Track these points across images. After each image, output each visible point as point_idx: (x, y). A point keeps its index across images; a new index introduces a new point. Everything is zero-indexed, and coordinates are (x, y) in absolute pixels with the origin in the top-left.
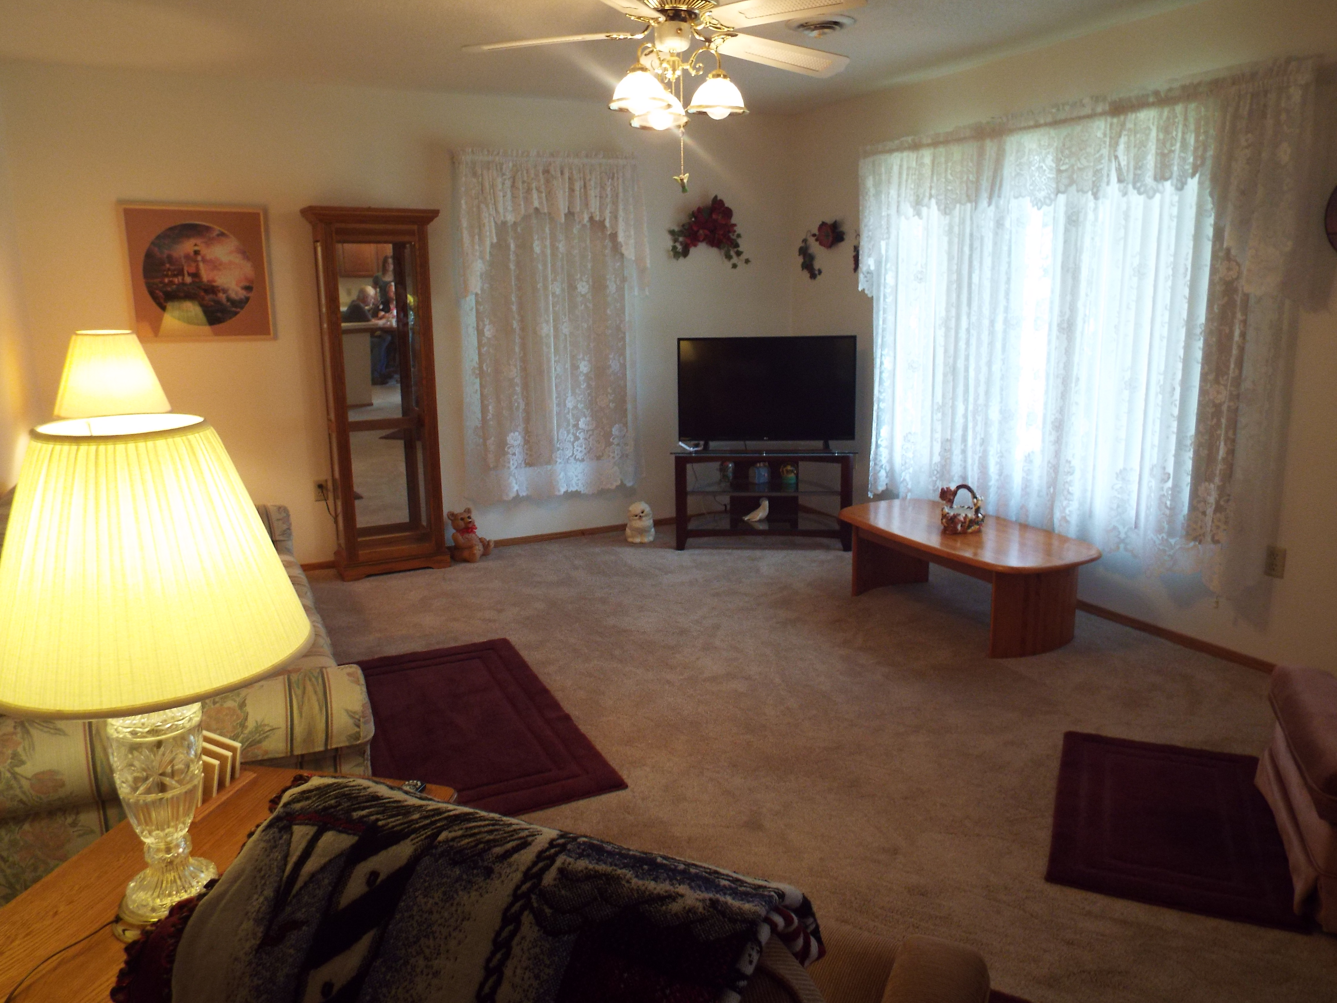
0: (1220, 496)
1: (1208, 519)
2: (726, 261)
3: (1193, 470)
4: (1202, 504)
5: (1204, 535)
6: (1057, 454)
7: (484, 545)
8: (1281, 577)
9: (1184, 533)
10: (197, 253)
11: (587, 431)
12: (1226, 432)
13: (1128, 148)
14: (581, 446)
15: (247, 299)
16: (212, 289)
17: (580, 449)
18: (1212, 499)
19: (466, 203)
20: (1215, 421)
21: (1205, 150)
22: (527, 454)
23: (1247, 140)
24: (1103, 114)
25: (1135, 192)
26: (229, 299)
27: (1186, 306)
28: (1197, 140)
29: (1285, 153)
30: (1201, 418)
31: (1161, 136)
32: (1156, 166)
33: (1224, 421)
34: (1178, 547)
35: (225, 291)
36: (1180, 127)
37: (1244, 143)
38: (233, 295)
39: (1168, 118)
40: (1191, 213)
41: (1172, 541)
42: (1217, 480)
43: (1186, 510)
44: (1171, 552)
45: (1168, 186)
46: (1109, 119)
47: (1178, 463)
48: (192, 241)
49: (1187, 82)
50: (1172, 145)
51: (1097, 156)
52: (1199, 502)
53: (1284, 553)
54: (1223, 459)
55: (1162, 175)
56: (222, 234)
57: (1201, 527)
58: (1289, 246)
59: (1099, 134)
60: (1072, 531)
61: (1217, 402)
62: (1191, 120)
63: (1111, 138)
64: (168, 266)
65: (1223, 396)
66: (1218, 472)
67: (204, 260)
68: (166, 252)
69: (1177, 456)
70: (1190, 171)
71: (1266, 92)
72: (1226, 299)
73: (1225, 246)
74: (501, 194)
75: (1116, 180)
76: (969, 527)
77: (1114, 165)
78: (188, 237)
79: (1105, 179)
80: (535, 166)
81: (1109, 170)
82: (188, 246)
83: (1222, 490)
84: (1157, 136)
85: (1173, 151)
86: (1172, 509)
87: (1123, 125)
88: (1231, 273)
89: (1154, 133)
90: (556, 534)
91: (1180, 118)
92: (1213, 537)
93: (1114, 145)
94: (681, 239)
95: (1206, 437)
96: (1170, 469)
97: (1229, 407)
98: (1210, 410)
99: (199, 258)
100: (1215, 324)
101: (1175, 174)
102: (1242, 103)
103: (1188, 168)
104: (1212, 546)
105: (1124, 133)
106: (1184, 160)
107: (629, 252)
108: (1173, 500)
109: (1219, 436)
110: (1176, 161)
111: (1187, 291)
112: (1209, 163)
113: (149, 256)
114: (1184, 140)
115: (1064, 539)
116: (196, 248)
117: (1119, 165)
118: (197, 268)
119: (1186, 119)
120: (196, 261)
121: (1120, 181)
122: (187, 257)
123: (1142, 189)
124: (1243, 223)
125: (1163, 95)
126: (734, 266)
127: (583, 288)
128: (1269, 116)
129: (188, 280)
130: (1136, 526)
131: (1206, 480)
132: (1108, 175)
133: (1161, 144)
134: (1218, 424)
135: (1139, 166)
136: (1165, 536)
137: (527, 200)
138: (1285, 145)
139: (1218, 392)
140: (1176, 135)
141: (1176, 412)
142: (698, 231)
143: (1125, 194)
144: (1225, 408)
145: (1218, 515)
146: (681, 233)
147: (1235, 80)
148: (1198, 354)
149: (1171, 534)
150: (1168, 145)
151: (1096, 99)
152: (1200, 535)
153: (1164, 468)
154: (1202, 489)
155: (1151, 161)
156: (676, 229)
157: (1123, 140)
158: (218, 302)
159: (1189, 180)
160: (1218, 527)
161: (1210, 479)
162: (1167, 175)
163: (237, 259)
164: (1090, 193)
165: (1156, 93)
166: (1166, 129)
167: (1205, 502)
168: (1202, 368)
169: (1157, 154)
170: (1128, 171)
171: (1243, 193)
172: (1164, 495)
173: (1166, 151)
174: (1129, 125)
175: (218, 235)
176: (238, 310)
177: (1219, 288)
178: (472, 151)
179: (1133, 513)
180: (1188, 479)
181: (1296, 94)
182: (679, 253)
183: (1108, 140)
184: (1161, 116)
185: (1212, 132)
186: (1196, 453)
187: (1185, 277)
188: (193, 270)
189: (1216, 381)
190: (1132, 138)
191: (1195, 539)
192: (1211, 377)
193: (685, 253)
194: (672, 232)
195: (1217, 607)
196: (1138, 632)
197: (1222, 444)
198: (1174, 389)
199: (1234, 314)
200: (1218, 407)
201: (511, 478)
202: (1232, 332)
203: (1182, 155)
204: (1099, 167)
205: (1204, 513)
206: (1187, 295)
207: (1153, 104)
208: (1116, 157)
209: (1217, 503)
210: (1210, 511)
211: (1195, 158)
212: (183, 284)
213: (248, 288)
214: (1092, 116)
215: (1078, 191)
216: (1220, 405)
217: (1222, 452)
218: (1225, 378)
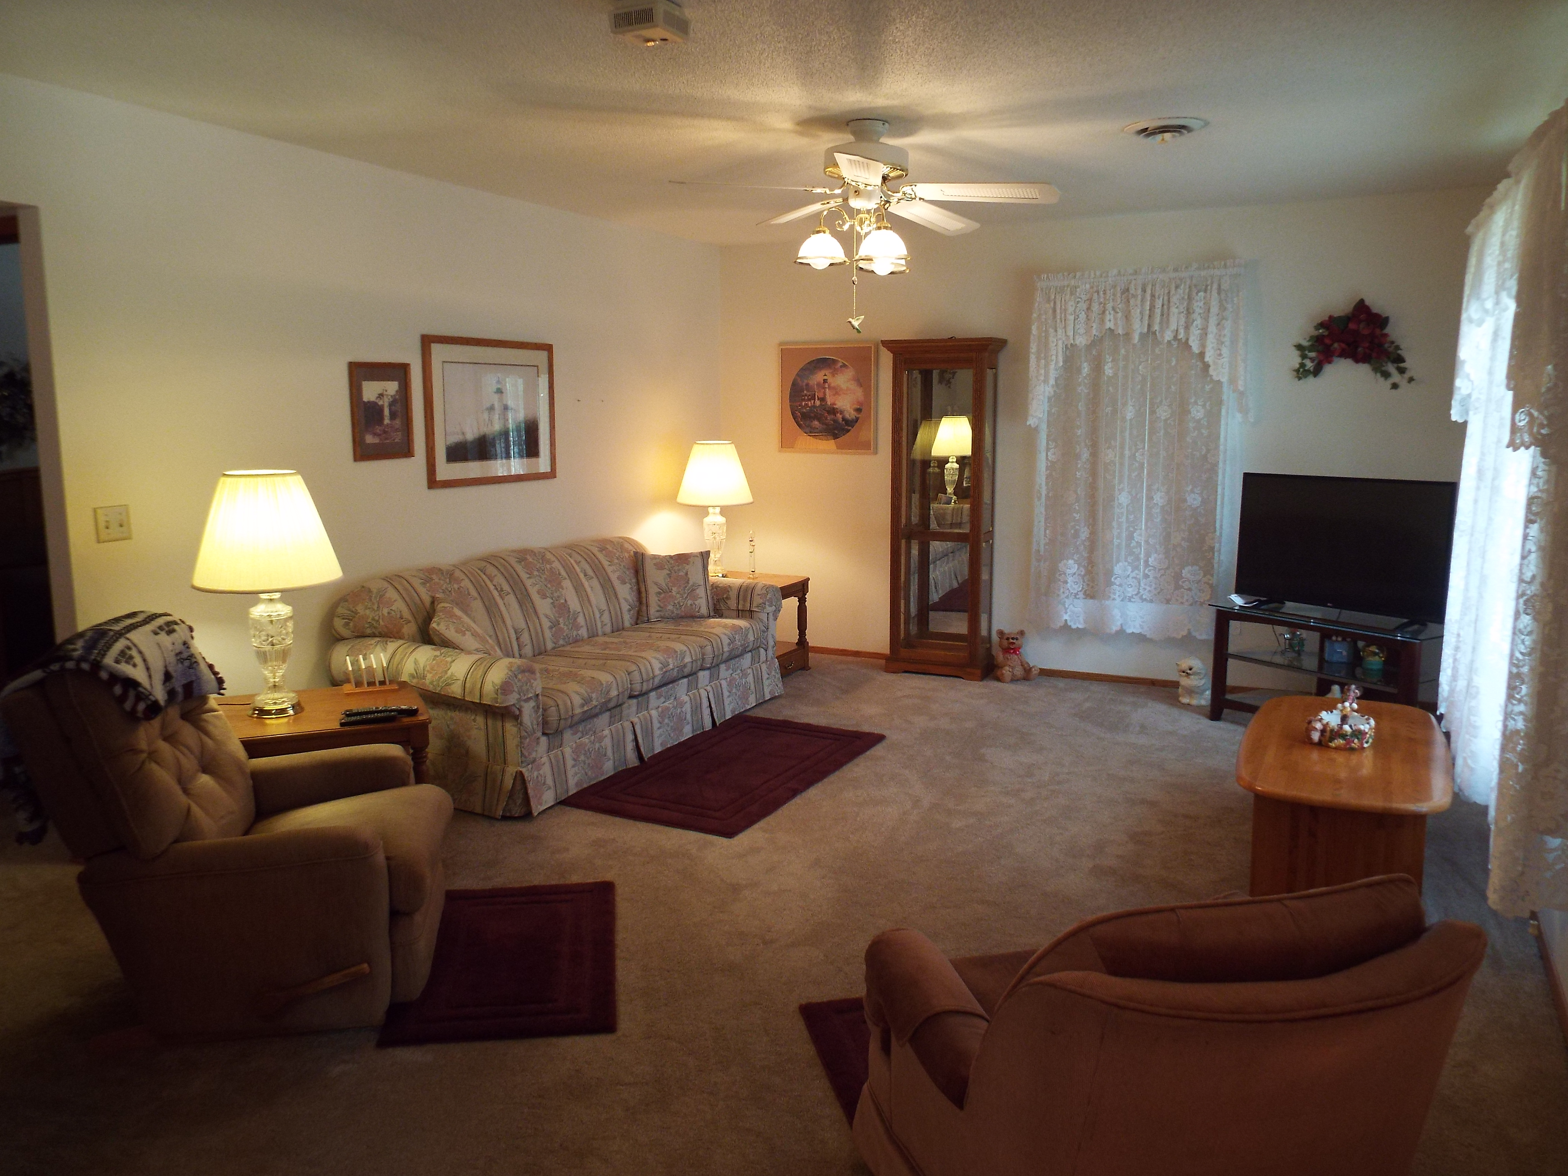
2: (1381, 380)
7: (1025, 669)
10: (825, 381)
11: (1159, 570)
14: (1150, 586)
15: (857, 419)
16: (833, 411)
17: (1148, 588)
19: (1038, 328)
22: (1088, 585)
26: (844, 419)
35: (842, 412)
38: (847, 416)
48: (823, 372)
56: (844, 366)
64: (805, 392)
67: (829, 387)
68: (806, 381)
74: (1072, 318)
76: (1331, 739)
78: (821, 369)
80: (1114, 287)
82: (819, 376)
90: (1113, 676)
94: (1313, 354)
99: (826, 386)
107: (1220, 372)
113: (794, 384)
116: (825, 377)
118: (825, 394)
120: (825, 388)
122: (818, 384)
126: (1395, 386)
127: (1163, 412)
129: (818, 403)
137: (1102, 321)
142: (1332, 345)
146: (1311, 349)
156: (1305, 343)
158: (835, 421)
163: (853, 386)
175: (841, 367)
176: (850, 428)
178: (1048, 277)
182: (1308, 371)
188: (821, 396)
193: (1317, 371)
194: (1299, 347)
201: (1060, 606)
212: (814, 406)
213: (858, 410)
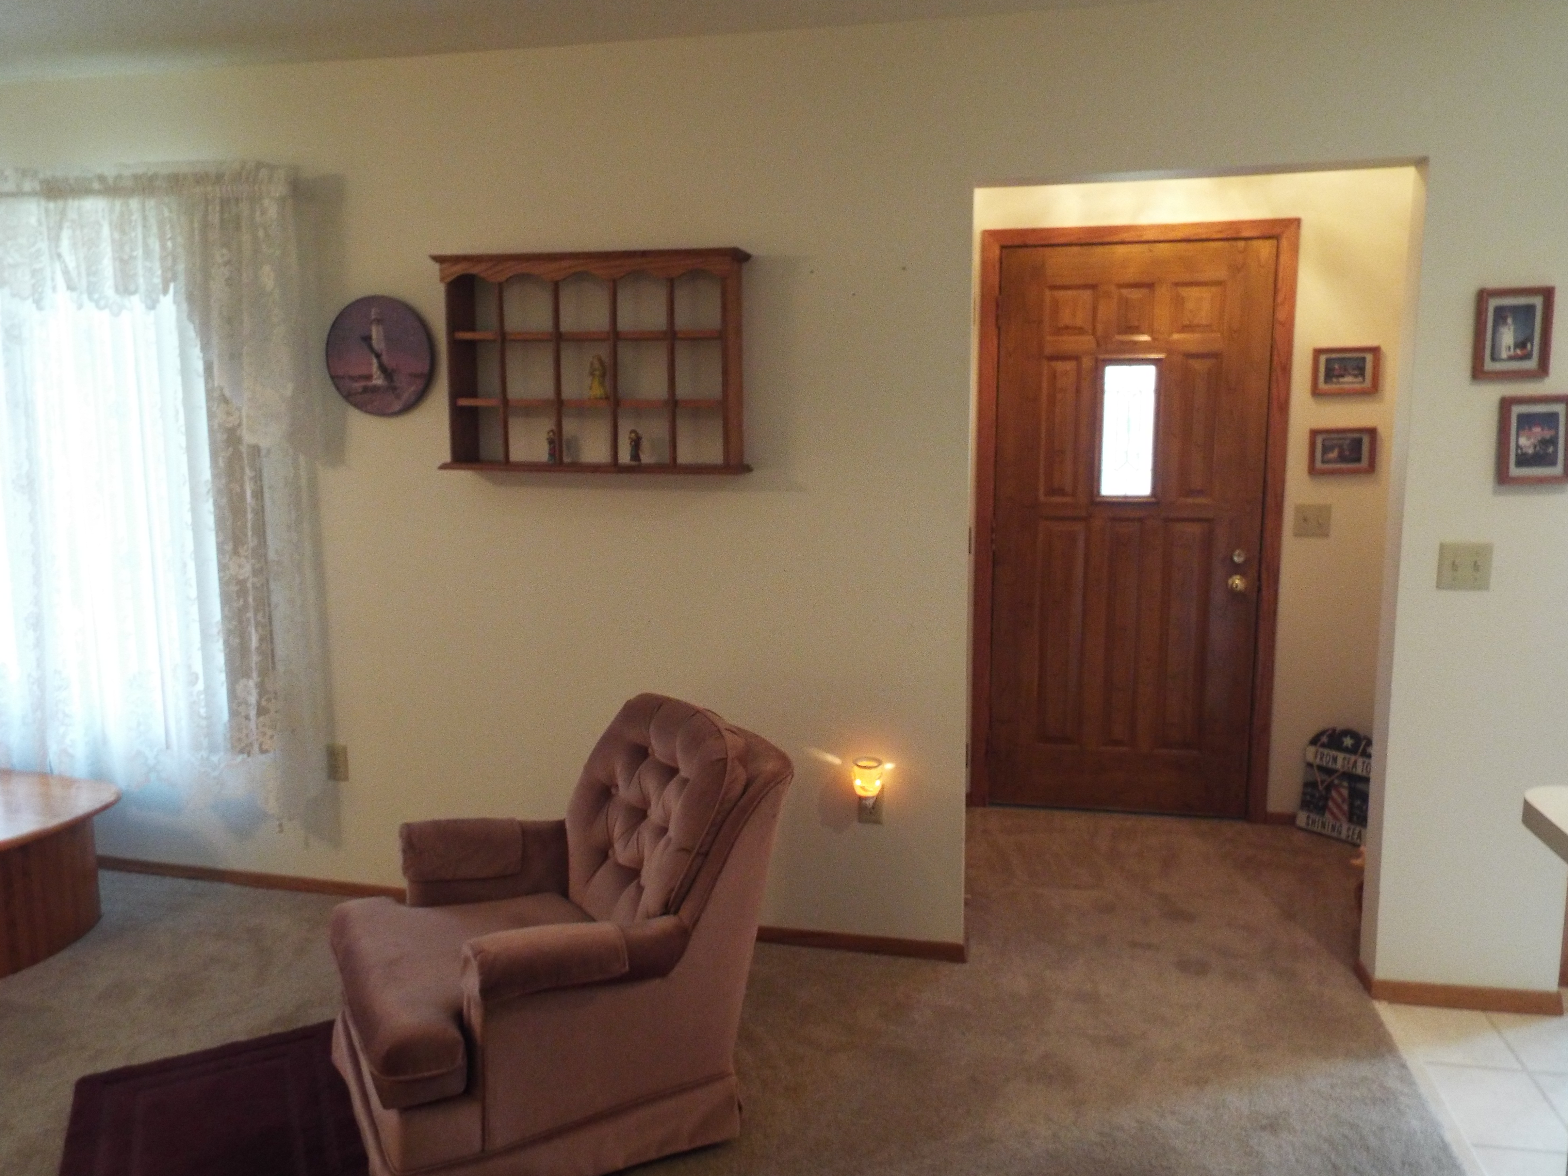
0: (260, 696)
1: (252, 725)
3: (226, 664)
4: (243, 707)
5: (251, 744)
6: (40, 663)
8: (346, 779)
9: (229, 746)
12: (255, 614)
13: (74, 245)
18: (253, 699)
20: (241, 602)
21: (175, 263)
23: (223, 256)
24: (33, 194)
25: (93, 305)
27: (184, 458)
28: (163, 247)
29: (268, 278)
30: (226, 599)
31: (117, 236)
32: (115, 275)
33: (250, 599)
34: (222, 765)
36: (140, 229)
37: (219, 259)
39: (122, 214)
40: (172, 340)
41: (215, 759)
42: (255, 674)
43: (225, 716)
44: (216, 773)
45: (136, 302)
46: (43, 202)
47: (207, 660)
49: (140, 171)
50: (132, 250)
51: (33, 250)
52: (239, 705)
53: (345, 750)
54: (257, 649)
55: (125, 287)
57: (247, 735)
58: (289, 390)
59: (33, 221)
60: (80, 768)
61: (241, 577)
62: (153, 221)
63: (49, 229)
65: (246, 571)
66: (253, 665)
69: (204, 648)
70: (160, 286)
71: (237, 200)
72: (231, 449)
73: (216, 384)
75: (65, 288)
77: (58, 267)
79: (49, 283)
81: (53, 272)
83: (262, 688)
84: (112, 235)
85: (135, 258)
86: (208, 718)
87: (63, 213)
88: (231, 419)
89: (106, 231)
91: (136, 216)
92: (261, 745)
93: (55, 239)
95: (235, 623)
96: (198, 668)
97: (253, 584)
98: (234, 588)
100: (224, 481)
101: (142, 288)
102: (210, 208)
103: (157, 280)
104: (262, 758)
105: (66, 224)
106: (150, 270)
108: (208, 705)
109: (248, 620)
110: (140, 271)
111: (182, 440)
112: (182, 278)
114: (146, 245)
115: (68, 782)
117: (66, 267)
119: (145, 218)
121: (71, 287)
123: (102, 303)
124: (234, 356)
125: (111, 181)
128: (244, 230)
130: (168, 747)
131: (243, 677)
132: (53, 279)
133: (119, 246)
134: (246, 606)
135: (92, 270)
136: (204, 753)
138: (267, 268)
139: (240, 566)
140: (136, 237)
141: (193, 593)
143: (80, 307)
144: (249, 585)
145: (262, 719)
147: (200, 179)
148: (209, 520)
149: (213, 749)
150: (127, 248)
151: (24, 173)
152: (247, 746)
153: (189, 667)
154: (239, 687)
155: (107, 266)
157: (66, 234)
159: (162, 298)
160: (264, 734)
161: (247, 675)
162: (132, 288)
164: (30, 301)
165: (101, 178)
166: (122, 226)
167: (246, 703)
168: (217, 536)
169: (114, 259)
170: (79, 274)
171: (229, 321)
172: (194, 702)
173: (126, 257)
174: (72, 215)
177: (221, 437)
179: (161, 731)
180: (222, 677)
181: (273, 211)
183: (44, 229)
184: (112, 211)
185: (180, 240)
186: (226, 643)
187: (177, 421)
189: (236, 552)
190: (78, 232)
191: (241, 752)
192: (229, 547)
195: (281, 831)
196: (194, 882)
197: (253, 631)
198: (185, 565)
199: (242, 469)
200: (242, 583)
202: (243, 492)
203: (148, 264)
204: (37, 266)
205: (247, 718)
206: (184, 444)
207: (98, 193)
208: (59, 256)
209: (258, 703)
210: (253, 713)
211: (164, 272)
214: (18, 194)
215: (13, 295)
216: (245, 581)
217: (254, 642)
218: (245, 547)
